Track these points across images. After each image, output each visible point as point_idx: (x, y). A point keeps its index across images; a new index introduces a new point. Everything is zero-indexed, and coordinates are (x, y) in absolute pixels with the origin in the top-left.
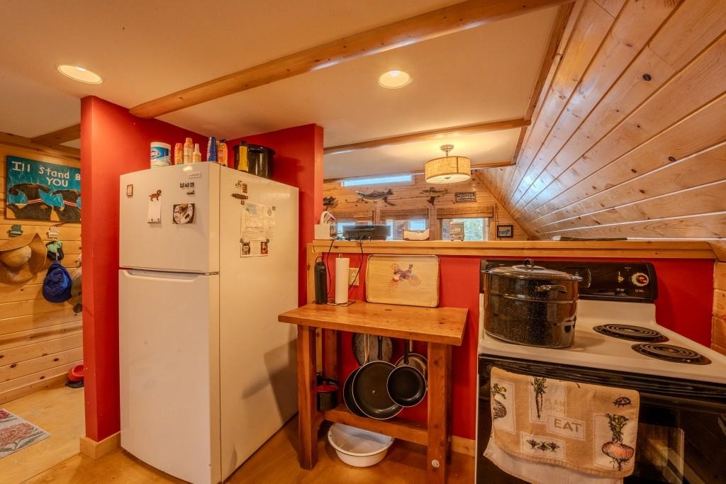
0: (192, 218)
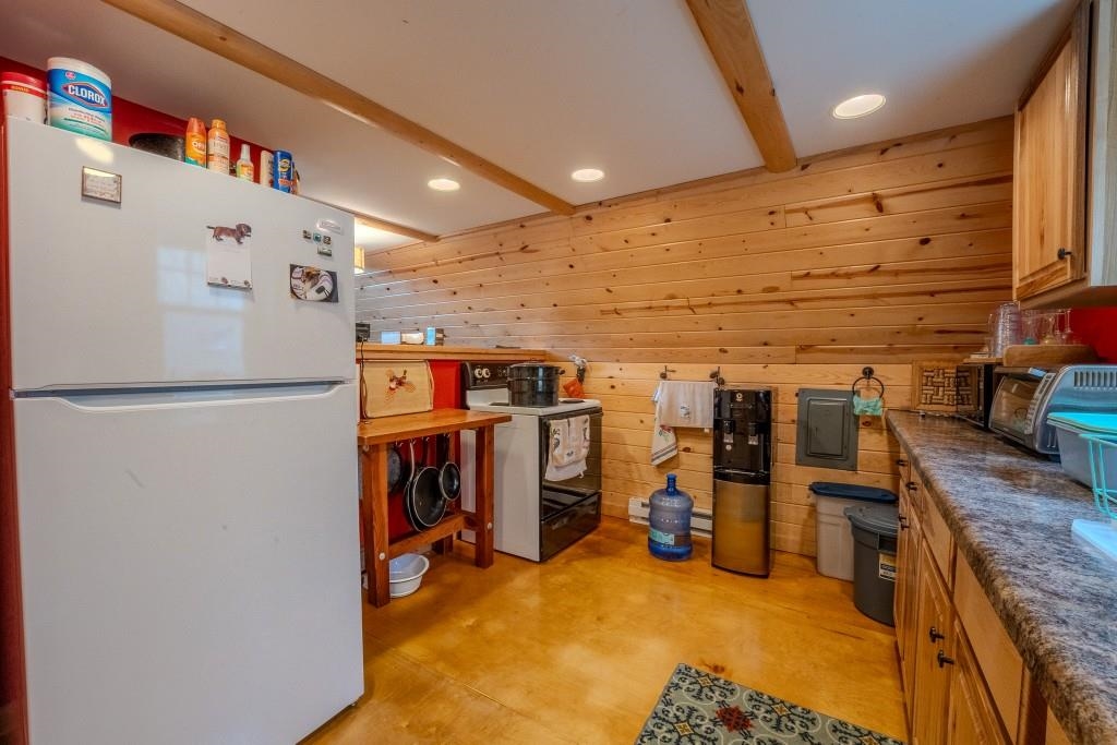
0: (331, 295)
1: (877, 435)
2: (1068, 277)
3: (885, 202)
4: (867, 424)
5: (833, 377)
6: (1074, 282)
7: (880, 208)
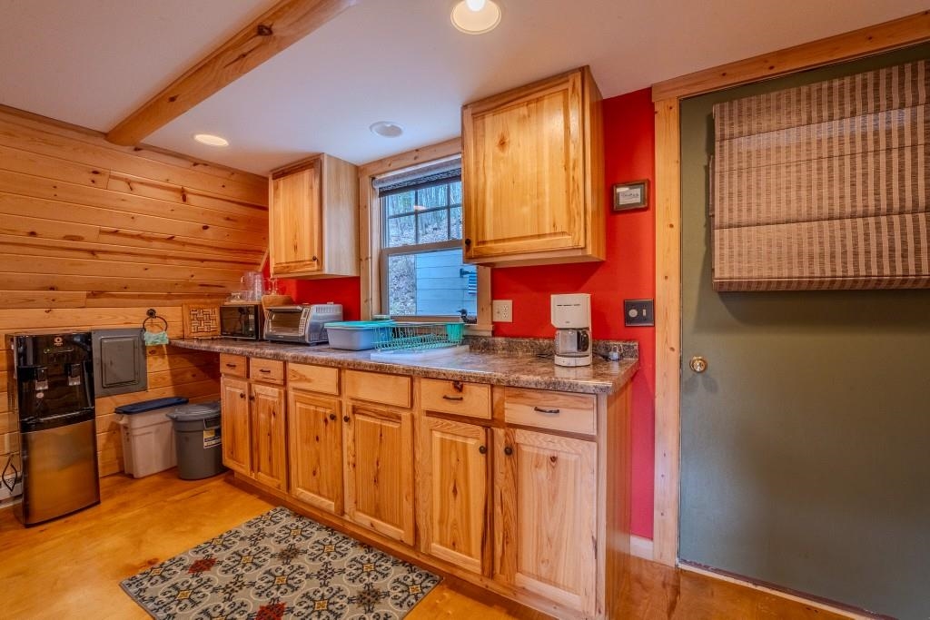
1: (161, 360)
2: (316, 268)
3: (188, 196)
4: (153, 352)
5: (121, 318)
6: (318, 270)
7: (184, 199)
